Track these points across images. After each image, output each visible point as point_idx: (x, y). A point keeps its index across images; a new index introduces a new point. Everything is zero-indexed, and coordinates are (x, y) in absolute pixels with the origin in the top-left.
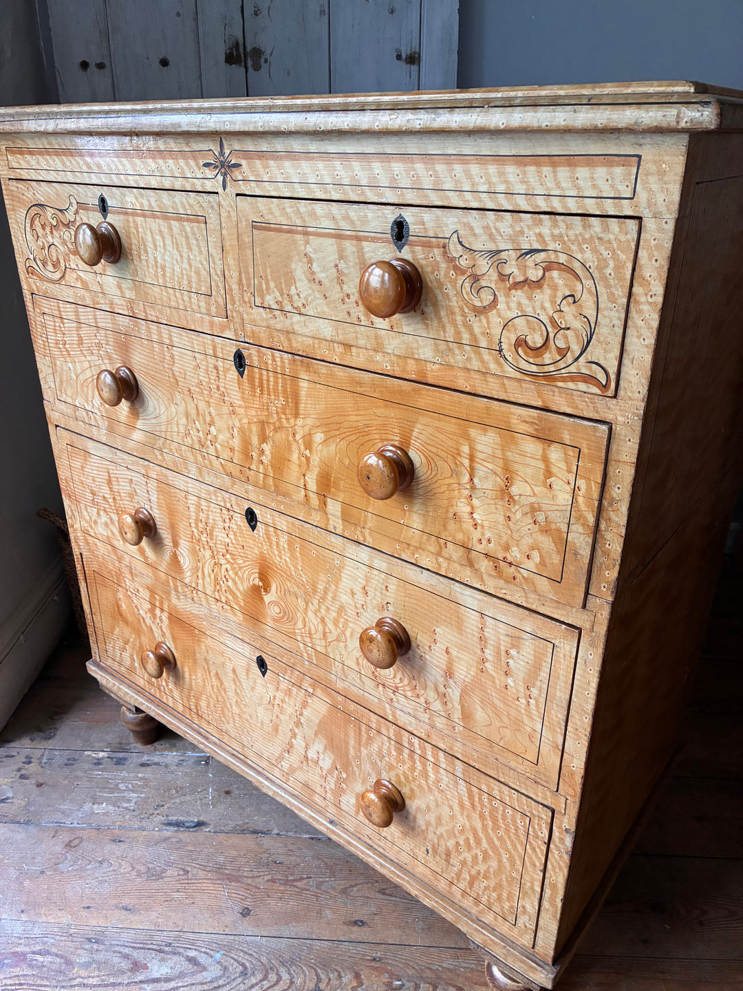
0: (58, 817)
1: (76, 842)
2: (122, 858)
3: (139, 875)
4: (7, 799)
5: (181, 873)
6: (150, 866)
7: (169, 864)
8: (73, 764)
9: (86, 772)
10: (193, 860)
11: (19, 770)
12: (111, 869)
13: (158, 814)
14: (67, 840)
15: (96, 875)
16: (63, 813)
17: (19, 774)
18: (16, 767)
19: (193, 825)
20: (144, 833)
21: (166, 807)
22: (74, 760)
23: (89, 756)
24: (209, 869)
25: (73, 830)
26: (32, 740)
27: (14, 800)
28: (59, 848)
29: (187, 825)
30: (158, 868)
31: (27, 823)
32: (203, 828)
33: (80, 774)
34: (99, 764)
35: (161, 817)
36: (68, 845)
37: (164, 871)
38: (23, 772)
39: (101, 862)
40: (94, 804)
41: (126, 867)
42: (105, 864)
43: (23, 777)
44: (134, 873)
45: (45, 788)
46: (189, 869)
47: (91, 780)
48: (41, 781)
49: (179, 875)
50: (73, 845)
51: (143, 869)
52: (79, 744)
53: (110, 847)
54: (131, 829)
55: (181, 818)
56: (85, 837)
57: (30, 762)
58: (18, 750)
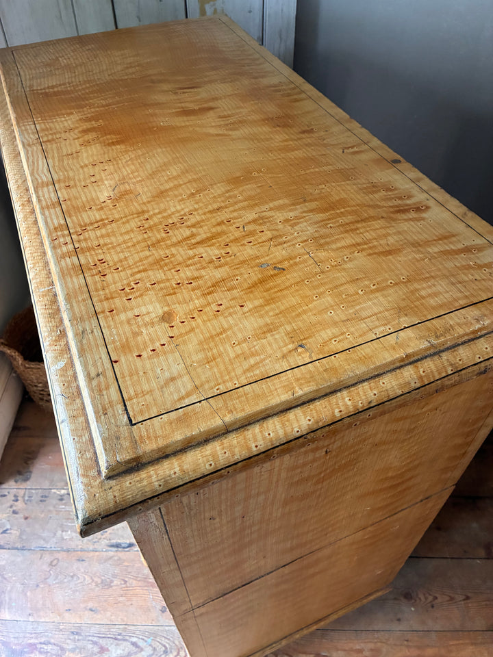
0: (42, 543)
1: (55, 562)
2: (85, 573)
3: (97, 585)
4: (7, 530)
5: (123, 582)
6: (103, 578)
7: (115, 576)
8: (45, 501)
9: (54, 507)
10: (130, 573)
11: (11, 507)
12: (79, 581)
13: (104, 538)
14: (49, 561)
15: (71, 586)
16: (44, 540)
17: (12, 510)
18: (9, 505)
19: (127, 545)
20: (97, 553)
21: (108, 533)
22: (46, 497)
23: (55, 493)
24: (139, 579)
25: (52, 552)
26: (16, 482)
27: (12, 531)
28: (45, 567)
29: (123, 545)
30: (108, 580)
31: (23, 549)
32: (133, 548)
33: (51, 508)
34: (61, 500)
35: (105, 541)
36: (51, 564)
37: (112, 582)
38: (14, 508)
39: (72, 577)
40: (63, 531)
41: (88, 580)
42: (75, 579)
43: (14, 512)
44: (94, 584)
45: (29, 520)
46: (126, 579)
47: (58, 512)
48: (27, 515)
49: (121, 584)
50: (53, 564)
51: (99, 581)
52: (46, 485)
53: (76, 565)
54: (88, 551)
55: (119, 541)
56: (60, 559)
57: (17, 500)
58: (8, 490)
